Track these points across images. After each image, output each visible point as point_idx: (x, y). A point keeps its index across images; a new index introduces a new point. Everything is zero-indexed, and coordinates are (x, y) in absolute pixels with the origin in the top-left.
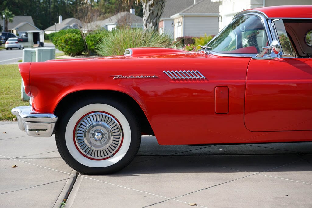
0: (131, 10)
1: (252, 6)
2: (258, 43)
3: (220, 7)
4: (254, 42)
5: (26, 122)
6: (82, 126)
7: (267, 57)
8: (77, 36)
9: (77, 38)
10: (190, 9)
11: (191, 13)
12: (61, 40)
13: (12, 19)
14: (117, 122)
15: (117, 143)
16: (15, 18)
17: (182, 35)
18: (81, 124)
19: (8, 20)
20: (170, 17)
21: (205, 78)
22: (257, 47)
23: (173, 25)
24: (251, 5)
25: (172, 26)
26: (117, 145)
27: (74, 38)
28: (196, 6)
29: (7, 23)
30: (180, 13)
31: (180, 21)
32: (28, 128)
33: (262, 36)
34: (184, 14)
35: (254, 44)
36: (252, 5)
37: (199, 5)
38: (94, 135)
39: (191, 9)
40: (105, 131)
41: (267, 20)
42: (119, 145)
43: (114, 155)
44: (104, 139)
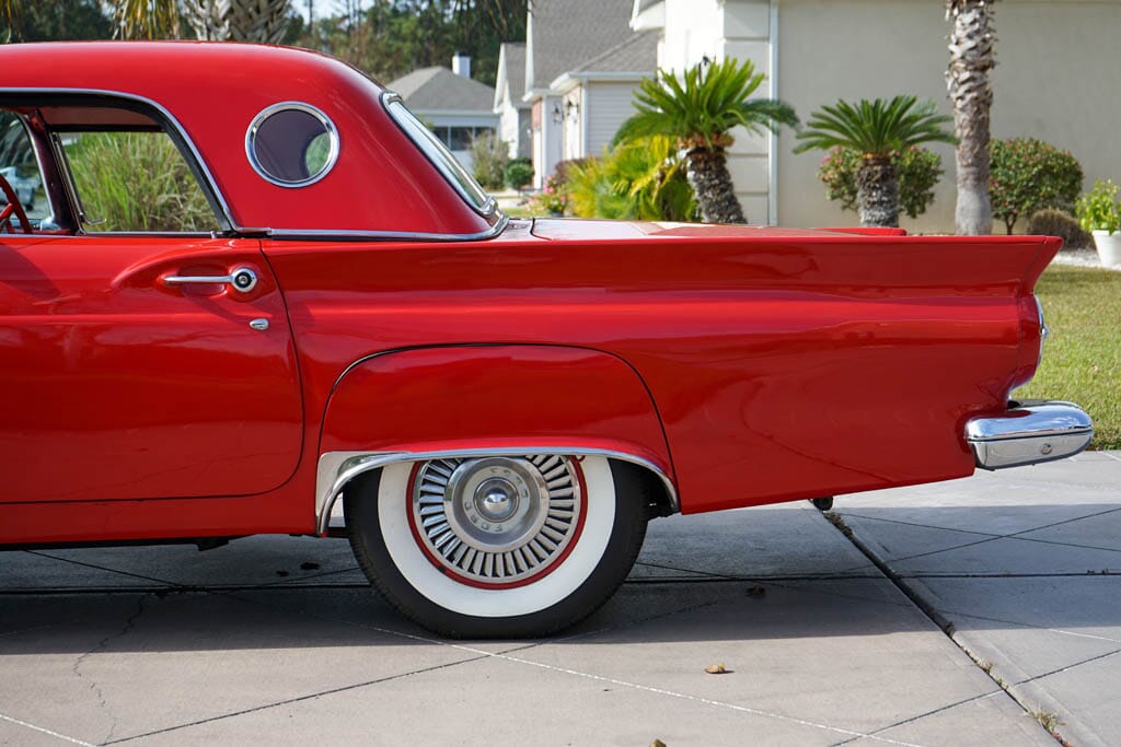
0: (456, 60)
1: (729, 43)
2: (732, 180)
3: (660, 46)
4: (713, 176)
10: (610, 55)
11: (612, 70)
17: (580, 151)
20: (547, 87)
22: (728, 193)
23: (558, 118)
24: (724, 41)
25: (555, 121)
28: (635, 44)
30: (572, 73)
31: (574, 103)
33: (767, 156)
34: (586, 73)
35: (717, 181)
36: (728, 38)
37: (643, 40)
39: (614, 56)
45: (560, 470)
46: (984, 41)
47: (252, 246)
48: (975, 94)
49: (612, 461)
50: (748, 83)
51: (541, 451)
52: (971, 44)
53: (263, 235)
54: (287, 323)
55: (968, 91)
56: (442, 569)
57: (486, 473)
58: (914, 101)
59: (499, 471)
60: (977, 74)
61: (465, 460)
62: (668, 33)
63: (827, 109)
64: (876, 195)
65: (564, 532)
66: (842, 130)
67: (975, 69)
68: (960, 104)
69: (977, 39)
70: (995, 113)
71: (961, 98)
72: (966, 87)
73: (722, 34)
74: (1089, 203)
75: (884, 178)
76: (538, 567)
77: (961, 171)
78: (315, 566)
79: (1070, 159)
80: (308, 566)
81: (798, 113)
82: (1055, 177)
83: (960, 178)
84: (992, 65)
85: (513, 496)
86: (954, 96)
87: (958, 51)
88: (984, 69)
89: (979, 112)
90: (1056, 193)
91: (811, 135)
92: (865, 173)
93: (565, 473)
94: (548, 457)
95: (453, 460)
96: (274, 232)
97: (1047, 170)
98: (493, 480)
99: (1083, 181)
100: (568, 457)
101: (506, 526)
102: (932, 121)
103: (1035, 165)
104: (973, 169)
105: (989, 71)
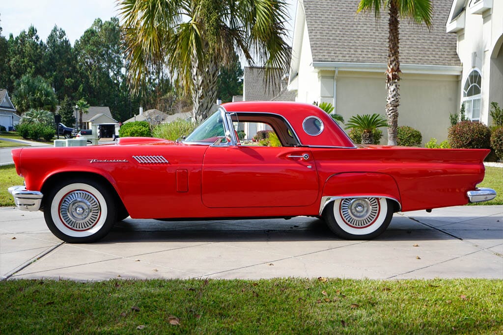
5: (17, 198)
6: (66, 202)
7: (221, 145)
8: (144, 129)
9: (144, 131)
12: (127, 133)
13: (87, 109)
14: (95, 199)
15: (96, 217)
16: (91, 109)
18: (65, 201)
19: (83, 111)
21: (167, 162)
26: (96, 218)
27: (140, 131)
29: (81, 114)
32: (18, 204)
36: (322, 97)
38: (76, 210)
40: (85, 207)
41: (226, 113)
42: (98, 218)
43: (93, 226)
44: (85, 213)
45: (374, 201)
46: (397, 98)
47: (306, 149)
48: (393, 113)
49: (387, 199)
50: (330, 109)
51: (371, 196)
52: (393, 99)
53: (308, 147)
54: (316, 166)
55: (392, 113)
56: (347, 224)
57: (357, 202)
58: (379, 115)
59: (360, 202)
60: (394, 108)
61: (353, 199)
62: (299, 92)
63: (354, 117)
64: (367, 142)
65: (375, 216)
66: (358, 123)
67: (394, 106)
68: (389, 116)
69: (395, 98)
70: (399, 119)
71: (390, 114)
72: (391, 111)
73: (320, 96)
74: (429, 144)
75: (370, 136)
76: (369, 224)
77: (389, 135)
78: (297, 227)
79: (419, 132)
80: (295, 226)
81: (344, 118)
82: (414, 137)
83: (389, 137)
84: (398, 105)
85: (363, 208)
86: (388, 114)
87: (389, 101)
88: (396, 106)
89: (395, 118)
90: (415, 141)
91: (349, 124)
92: (364, 135)
93: (375, 202)
94: (372, 198)
95: (350, 199)
96: (310, 146)
97: (413, 135)
98: (359, 204)
99: (422, 138)
100: (376, 198)
101: (361, 214)
102: (384, 121)
103: (409, 134)
104: (392, 135)
105: (398, 107)
